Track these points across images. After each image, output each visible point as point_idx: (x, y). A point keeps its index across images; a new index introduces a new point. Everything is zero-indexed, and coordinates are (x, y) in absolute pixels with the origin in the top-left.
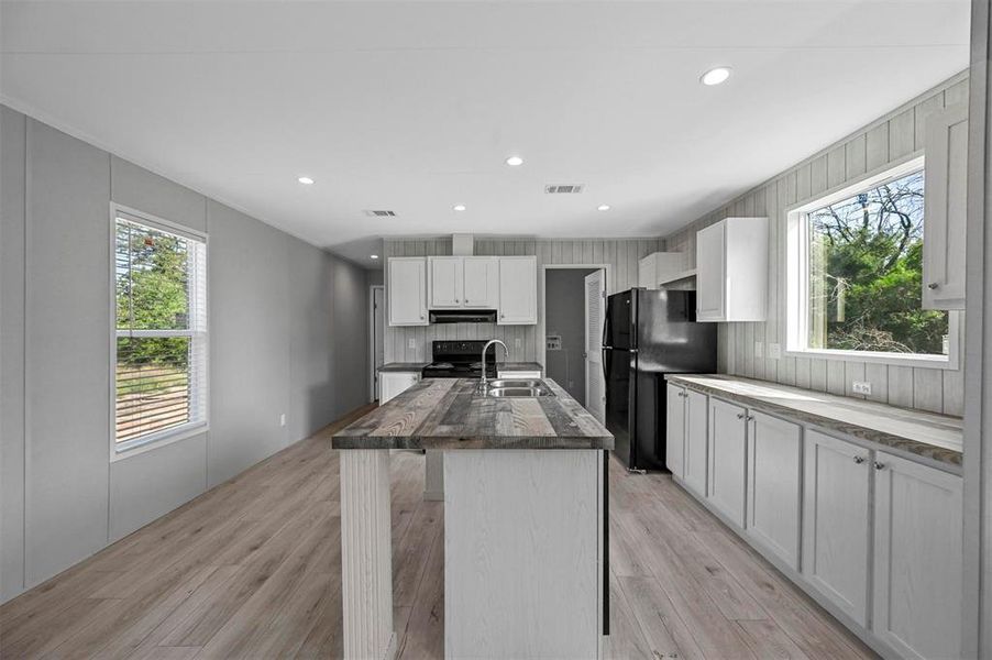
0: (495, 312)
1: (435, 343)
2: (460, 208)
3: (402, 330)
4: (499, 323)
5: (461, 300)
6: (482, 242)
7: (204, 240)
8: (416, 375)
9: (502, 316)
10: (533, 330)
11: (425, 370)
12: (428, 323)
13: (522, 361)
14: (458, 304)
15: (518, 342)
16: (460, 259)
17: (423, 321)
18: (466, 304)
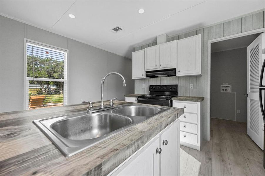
0: (176, 69)
1: (150, 86)
4: (177, 75)
5: (158, 65)
7: (66, 51)
8: (136, 99)
9: (179, 72)
10: (202, 78)
11: (139, 97)
12: (145, 77)
13: (194, 96)
14: (157, 67)
15: (192, 86)
16: (158, 46)
17: (143, 76)
18: (160, 67)
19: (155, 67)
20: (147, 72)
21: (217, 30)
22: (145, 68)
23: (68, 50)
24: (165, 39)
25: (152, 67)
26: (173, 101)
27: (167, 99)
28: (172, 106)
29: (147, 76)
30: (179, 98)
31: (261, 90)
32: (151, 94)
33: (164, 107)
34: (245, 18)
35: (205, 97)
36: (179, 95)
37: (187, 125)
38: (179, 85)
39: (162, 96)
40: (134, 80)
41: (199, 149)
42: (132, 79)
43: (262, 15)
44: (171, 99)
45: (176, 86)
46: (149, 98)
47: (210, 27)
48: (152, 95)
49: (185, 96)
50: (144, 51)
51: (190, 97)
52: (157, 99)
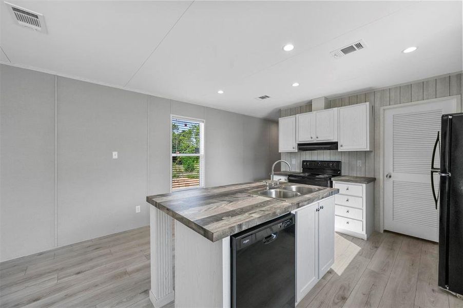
0: (337, 143)
1: (304, 161)
2: (296, 85)
3: (289, 154)
4: (339, 150)
5: (314, 137)
6: (333, 100)
7: (203, 122)
8: (286, 178)
9: (341, 146)
10: (372, 154)
11: (290, 176)
12: (297, 151)
13: (362, 176)
14: (312, 140)
15: (359, 163)
16: (314, 113)
17: (294, 149)
18: (317, 139)
19: (310, 139)
20: (299, 145)
21: (393, 94)
22: (297, 139)
23: (204, 121)
24: (322, 104)
25: (306, 138)
26: (334, 182)
27: (325, 179)
28: (331, 186)
29: (300, 149)
30: (341, 178)
31: (432, 172)
32: (304, 171)
33: (321, 188)
34: (427, 82)
35: (377, 177)
36: (343, 174)
37: (350, 209)
38: (343, 161)
39: (319, 175)
40: (280, 153)
41: (366, 239)
42: (279, 152)
43: (447, 80)
44: (330, 179)
45: (339, 163)
46: (303, 177)
47: (384, 90)
48: (307, 174)
49: (350, 175)
50: (294, 118)
51: (357, 177)
52: (313, 179)
